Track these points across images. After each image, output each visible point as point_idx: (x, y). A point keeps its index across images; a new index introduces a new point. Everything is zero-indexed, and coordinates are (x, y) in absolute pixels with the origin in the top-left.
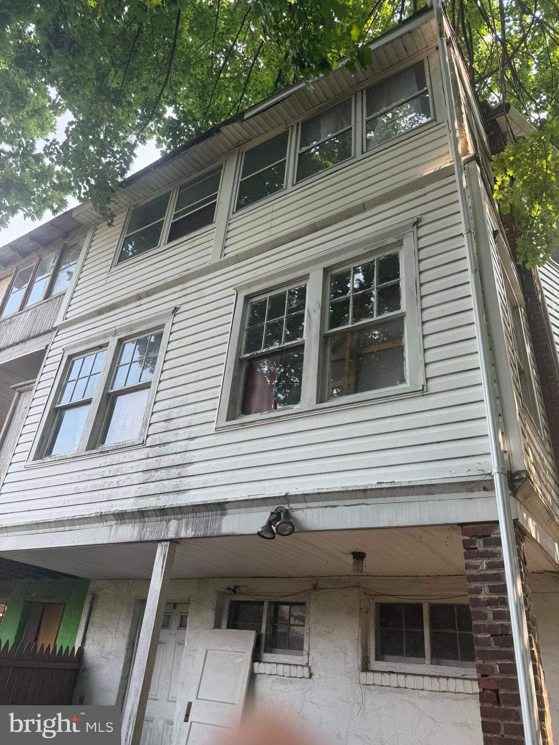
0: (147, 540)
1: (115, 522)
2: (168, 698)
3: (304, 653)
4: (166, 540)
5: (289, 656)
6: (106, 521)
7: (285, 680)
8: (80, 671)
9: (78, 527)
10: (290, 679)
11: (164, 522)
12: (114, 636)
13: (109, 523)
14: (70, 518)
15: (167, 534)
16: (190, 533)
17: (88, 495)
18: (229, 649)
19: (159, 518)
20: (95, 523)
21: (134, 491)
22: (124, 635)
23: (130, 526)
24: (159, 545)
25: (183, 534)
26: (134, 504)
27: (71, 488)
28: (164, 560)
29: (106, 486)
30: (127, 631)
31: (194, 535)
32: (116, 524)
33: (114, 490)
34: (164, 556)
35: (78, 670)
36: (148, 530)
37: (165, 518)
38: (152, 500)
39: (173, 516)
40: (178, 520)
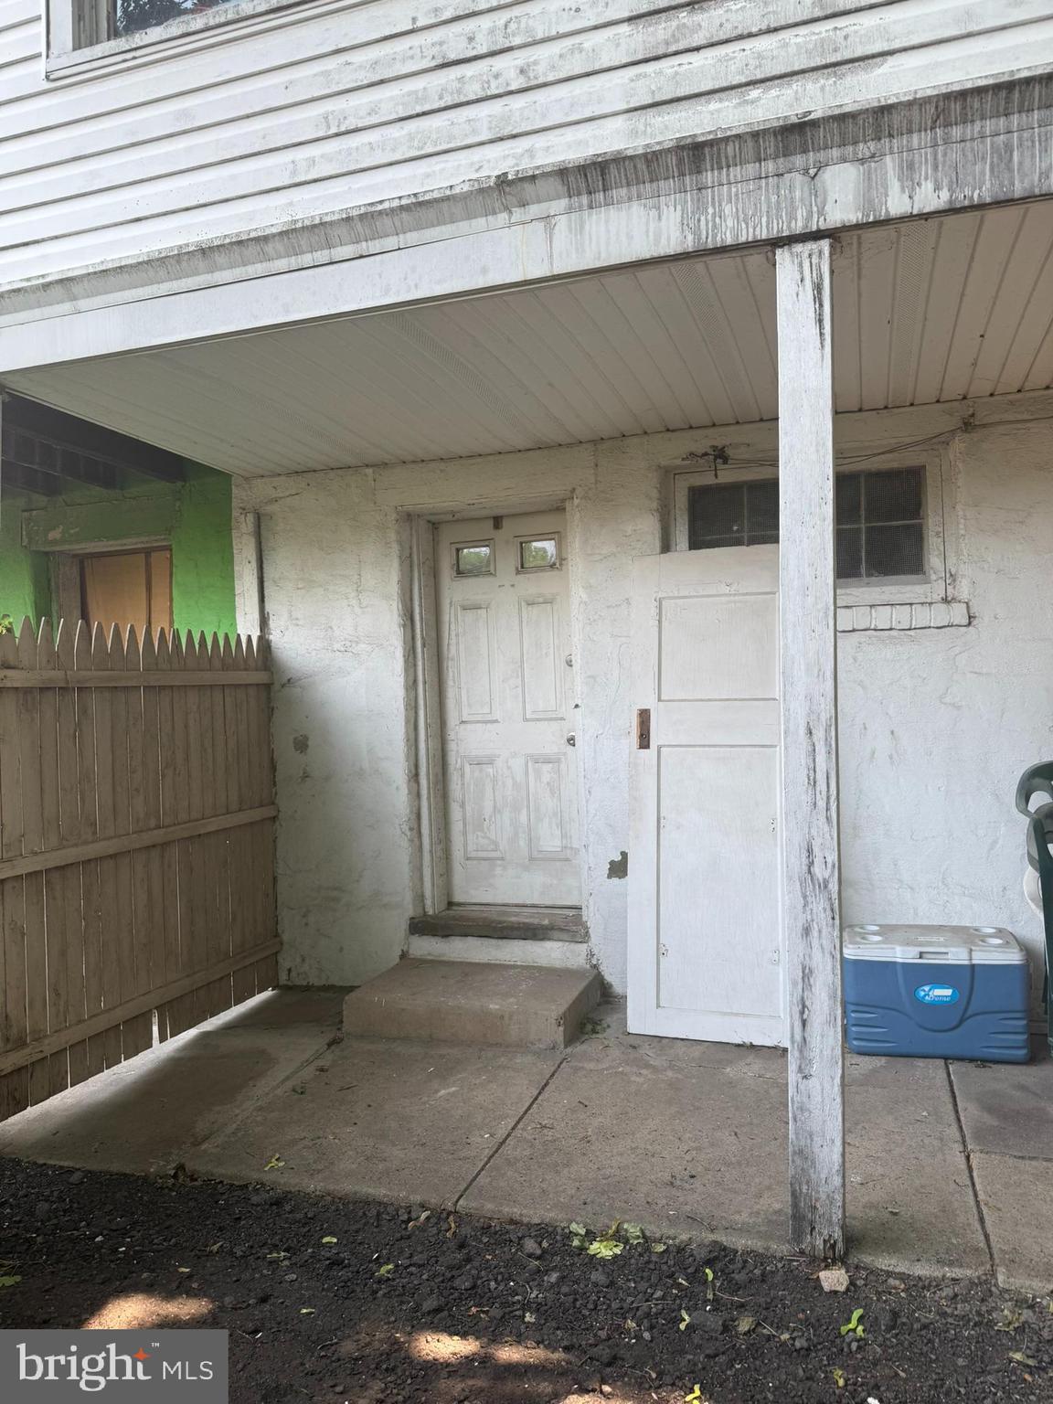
0: (729, 241)
1: (564, 202)
2: (525, 714)
3: (933, 577)
4: (816, 236)
5: (893, 589)
6: (523, 204)
7: (895, 637)
8: (277, 687)
9: (391, 242)
10: (912, 633)
11: (798, 178)
12: (354, 602)
13: (534, 210)
14: (355, 213)
15: (821, 213)
16: (930, 197)
17: (396, 132)
18: (727, 590)
19: (770, 166)
20: (470, 216)
21: (615, 90)
22: (387, 597)
23: (636, 209)
24: (782, 256)
25: (897, 204)
26: (634, 133)
27: (305, 122)
28: (818, 298)
29: (473, 91)
30: (394, 588)
31: (950, 201)
32: (569, 210)
33: (518, 102)
34: (818, 288)
35: (268, 687)
36: (727, 209)
37: (799, 160)
38: (719, 111)
39: (835, 153)
40: (862, 161)
